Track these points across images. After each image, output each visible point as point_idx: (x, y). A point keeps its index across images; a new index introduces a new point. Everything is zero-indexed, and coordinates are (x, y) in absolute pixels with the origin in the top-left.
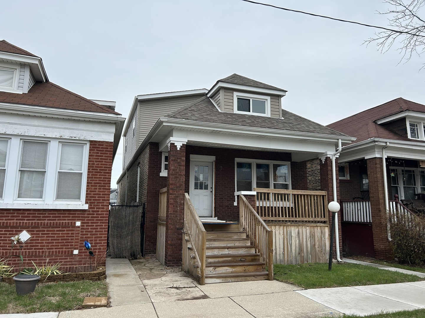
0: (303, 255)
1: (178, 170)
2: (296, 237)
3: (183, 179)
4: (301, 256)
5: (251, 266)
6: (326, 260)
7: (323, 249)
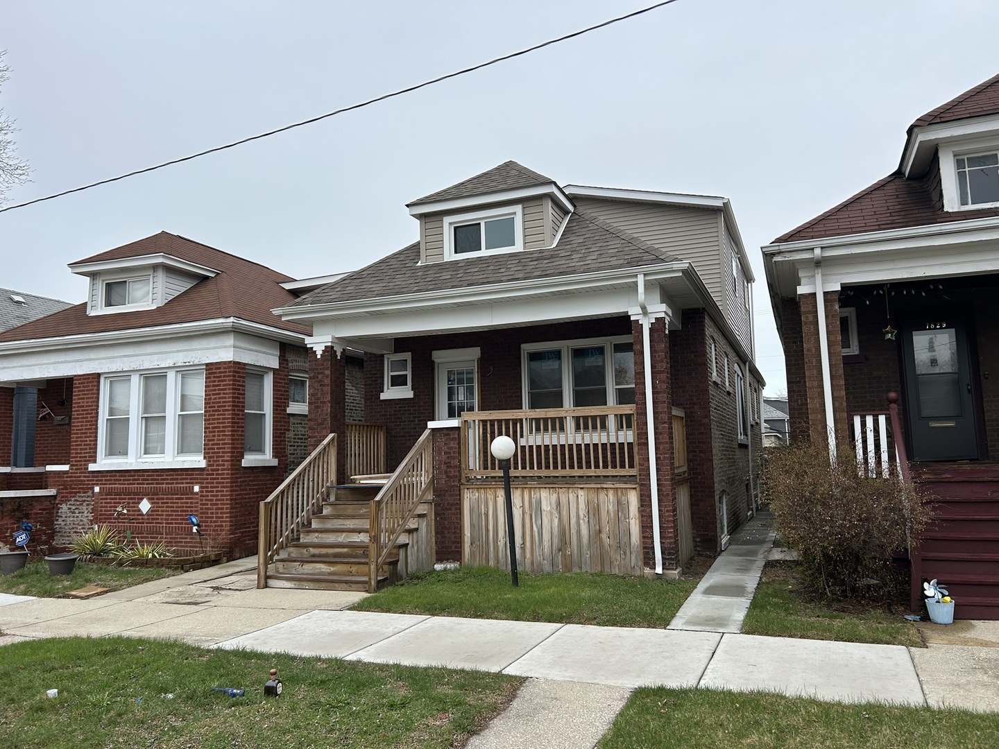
0: (569, 553)
1: (319, 395)
3: (327, 410)
4: (564, 555)
5: (362, 566)
6: (629, 568)
7: (623, 543)
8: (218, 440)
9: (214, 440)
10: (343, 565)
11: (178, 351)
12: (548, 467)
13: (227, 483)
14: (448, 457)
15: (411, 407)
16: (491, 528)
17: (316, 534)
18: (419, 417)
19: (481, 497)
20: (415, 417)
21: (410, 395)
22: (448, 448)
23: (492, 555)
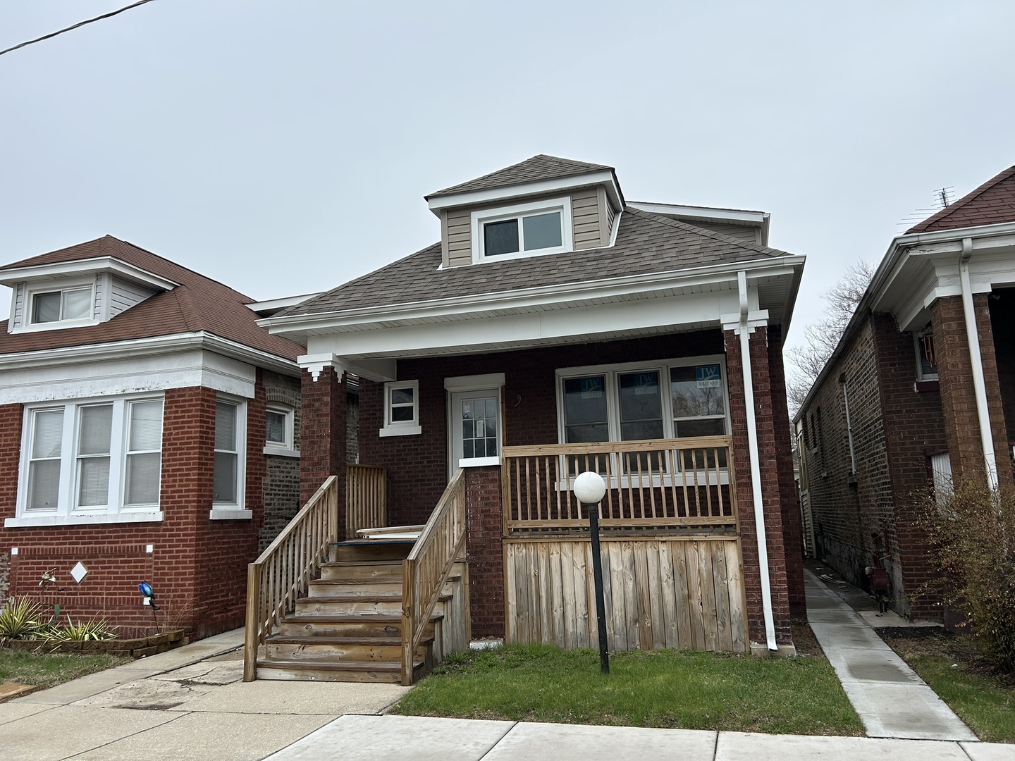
0: (649, 625)
4: (642, 628)
6: (730, 644)
7: (721, 612)
8: (180, 486)
9: (174, 486)
10: (361, 647)
11: (129, 375)
12: (616, 515)
13: (191, 540)
14: (486, 504)
15: (418, 445)
16: (543, 594)
17: (317, 606)
18: (428, 458)
19: (530, 555)
20: (424, 458)
21: (417, 430)
22: (486, 492)
23: (545, 629)
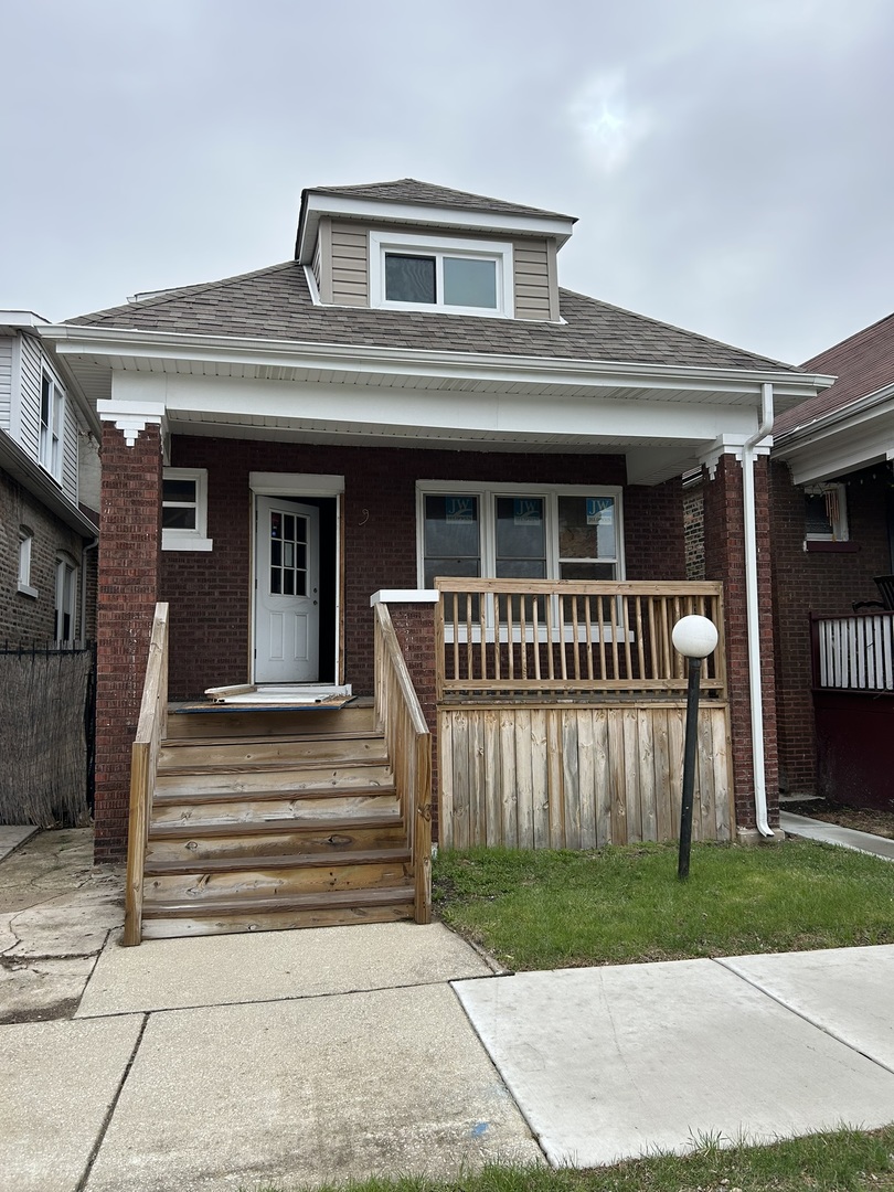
0: (623, 814)
1: (129, 521)
2: (595, 751)
3: (149, 554)
4: (615, 819)
5: (357, 868)
6: (713, 831)
7: (705, 794)
10: (314, 871)
12: (585, 676)
14: (417, 656)
16: (490, 779)
19: (473, 727)
21: (206, 545)
22: (416, 639)
23: (492, 827)
